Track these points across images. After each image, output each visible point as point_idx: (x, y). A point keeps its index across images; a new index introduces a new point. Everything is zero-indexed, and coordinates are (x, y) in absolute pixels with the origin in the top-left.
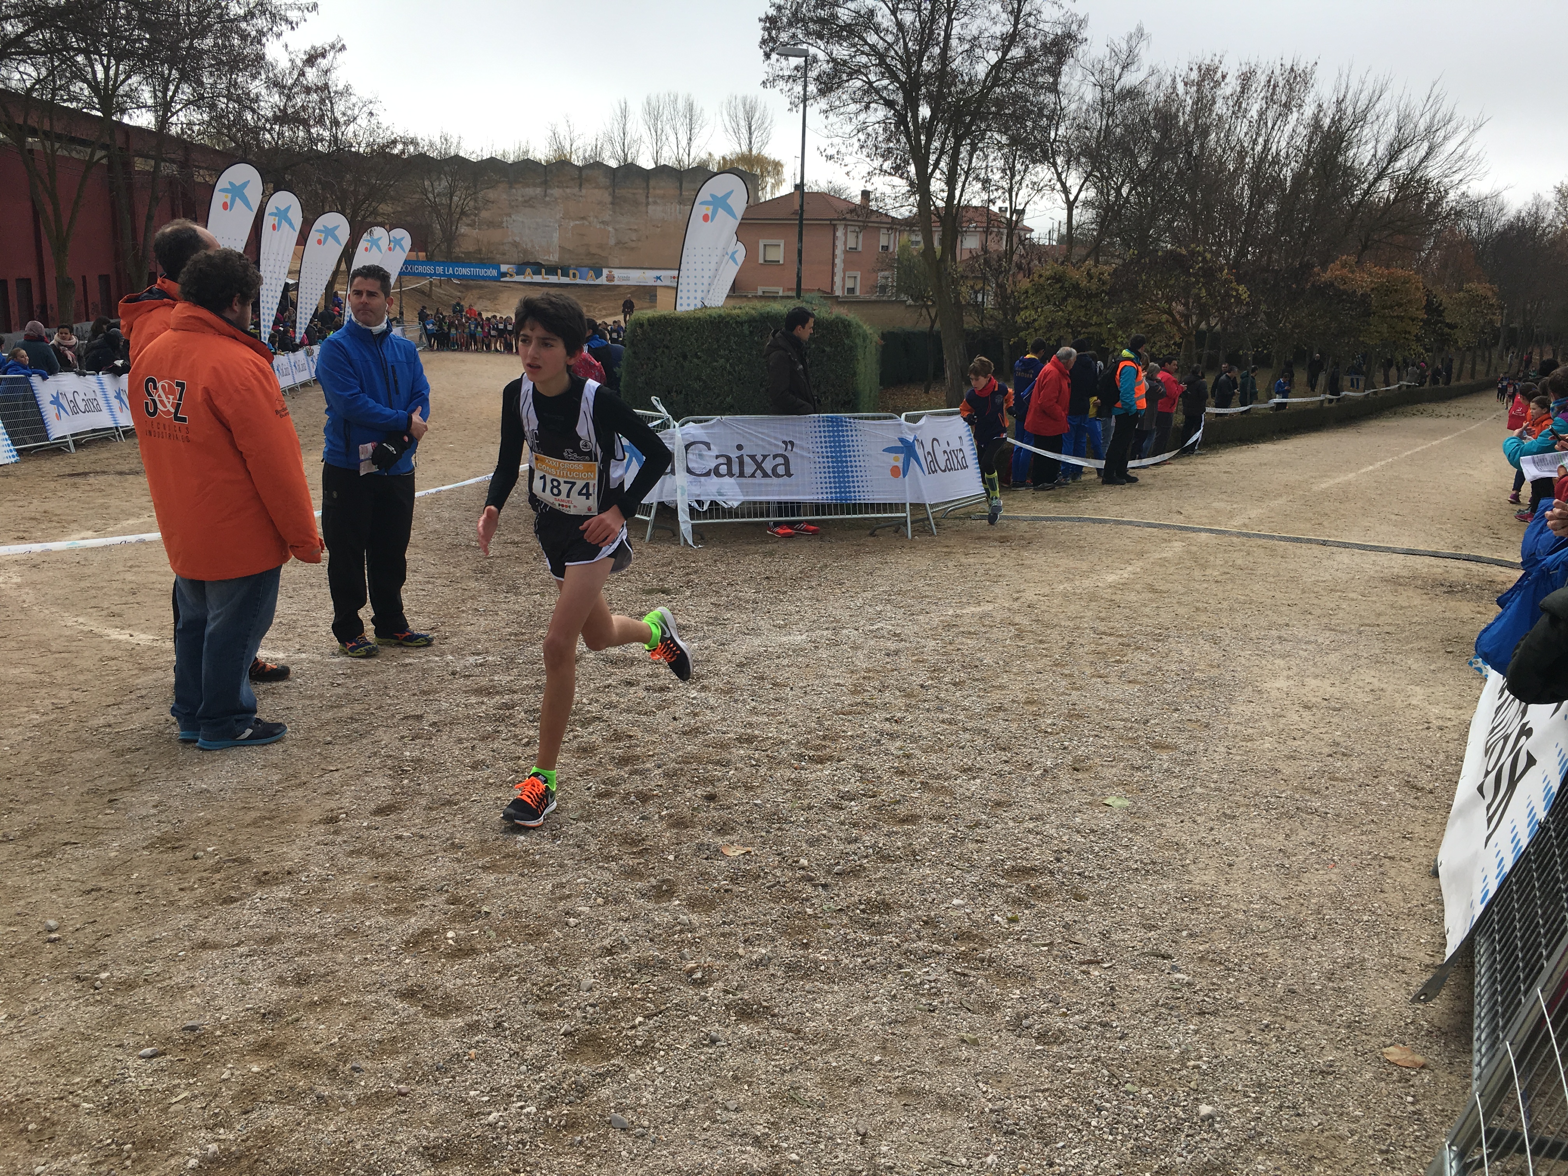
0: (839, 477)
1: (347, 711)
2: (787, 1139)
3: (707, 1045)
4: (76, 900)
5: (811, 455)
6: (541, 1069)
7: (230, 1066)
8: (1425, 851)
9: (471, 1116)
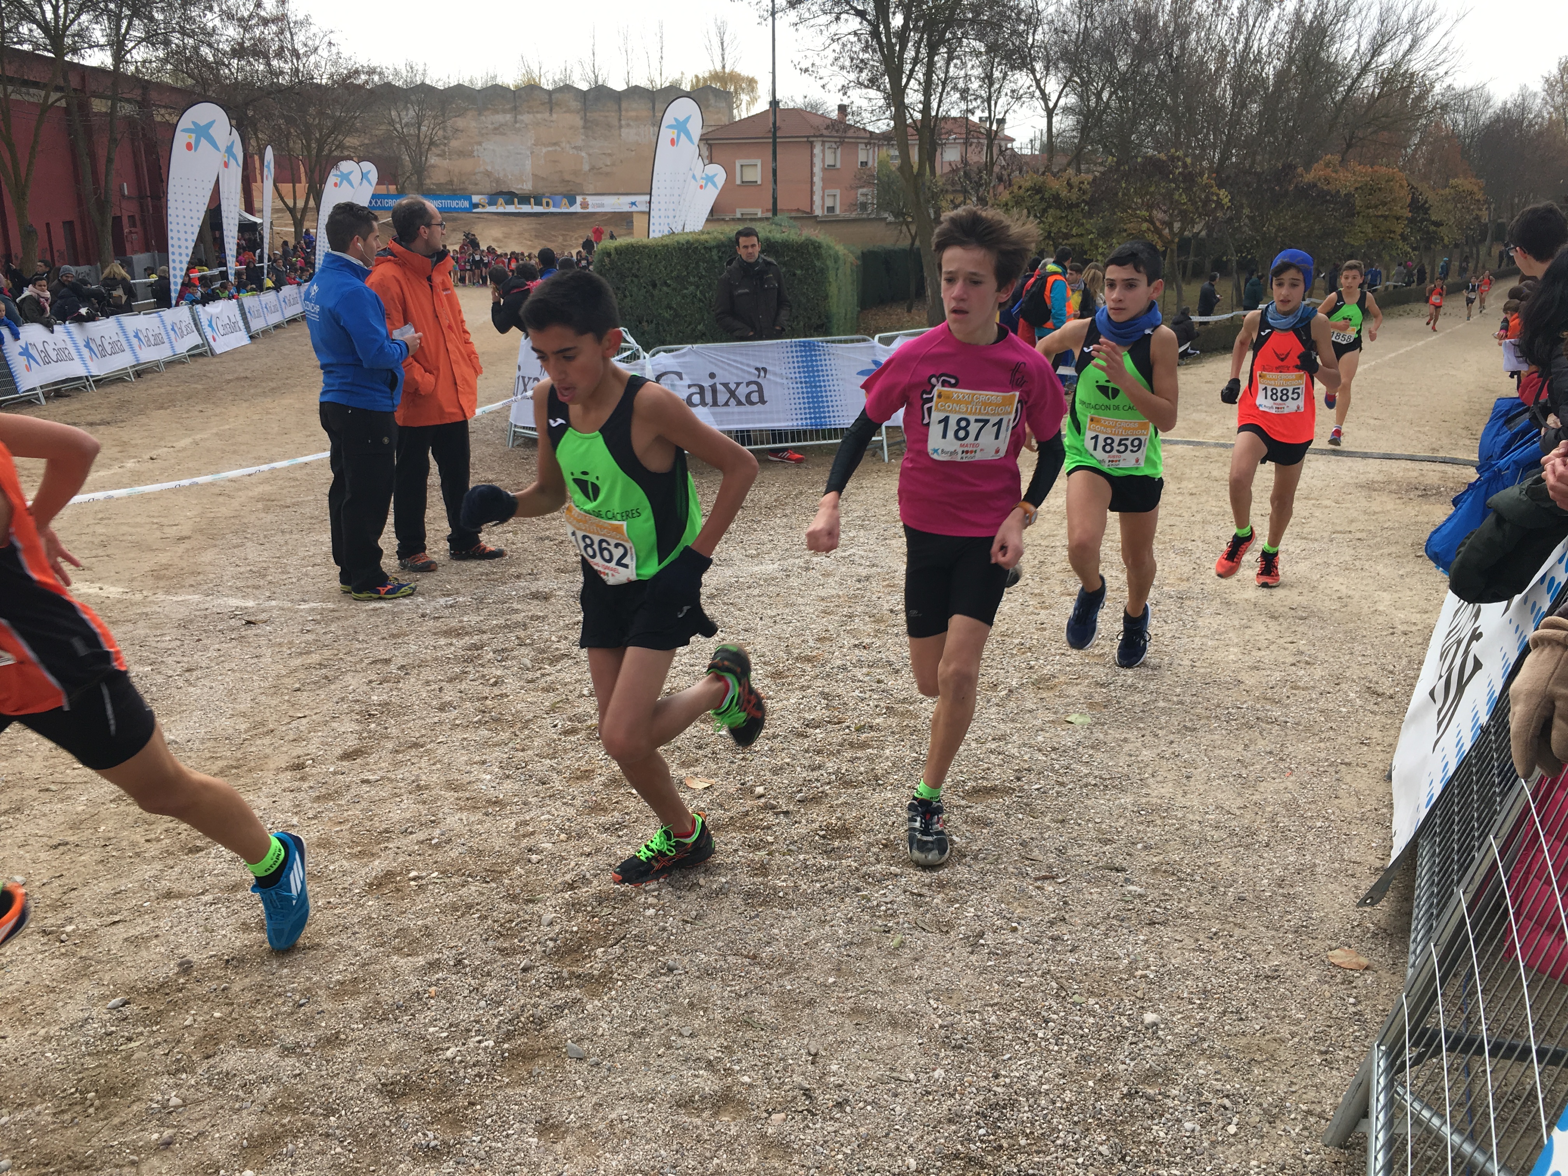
0: (813, 402)
1: (315, 658)
2: (739, 1061)
3: (664, 974)
4: (43, 856)
5: (785, 381)
6: (500, 1004)
7: (193, 1012)
8: (1382, 756)
9: (430, 1052)
